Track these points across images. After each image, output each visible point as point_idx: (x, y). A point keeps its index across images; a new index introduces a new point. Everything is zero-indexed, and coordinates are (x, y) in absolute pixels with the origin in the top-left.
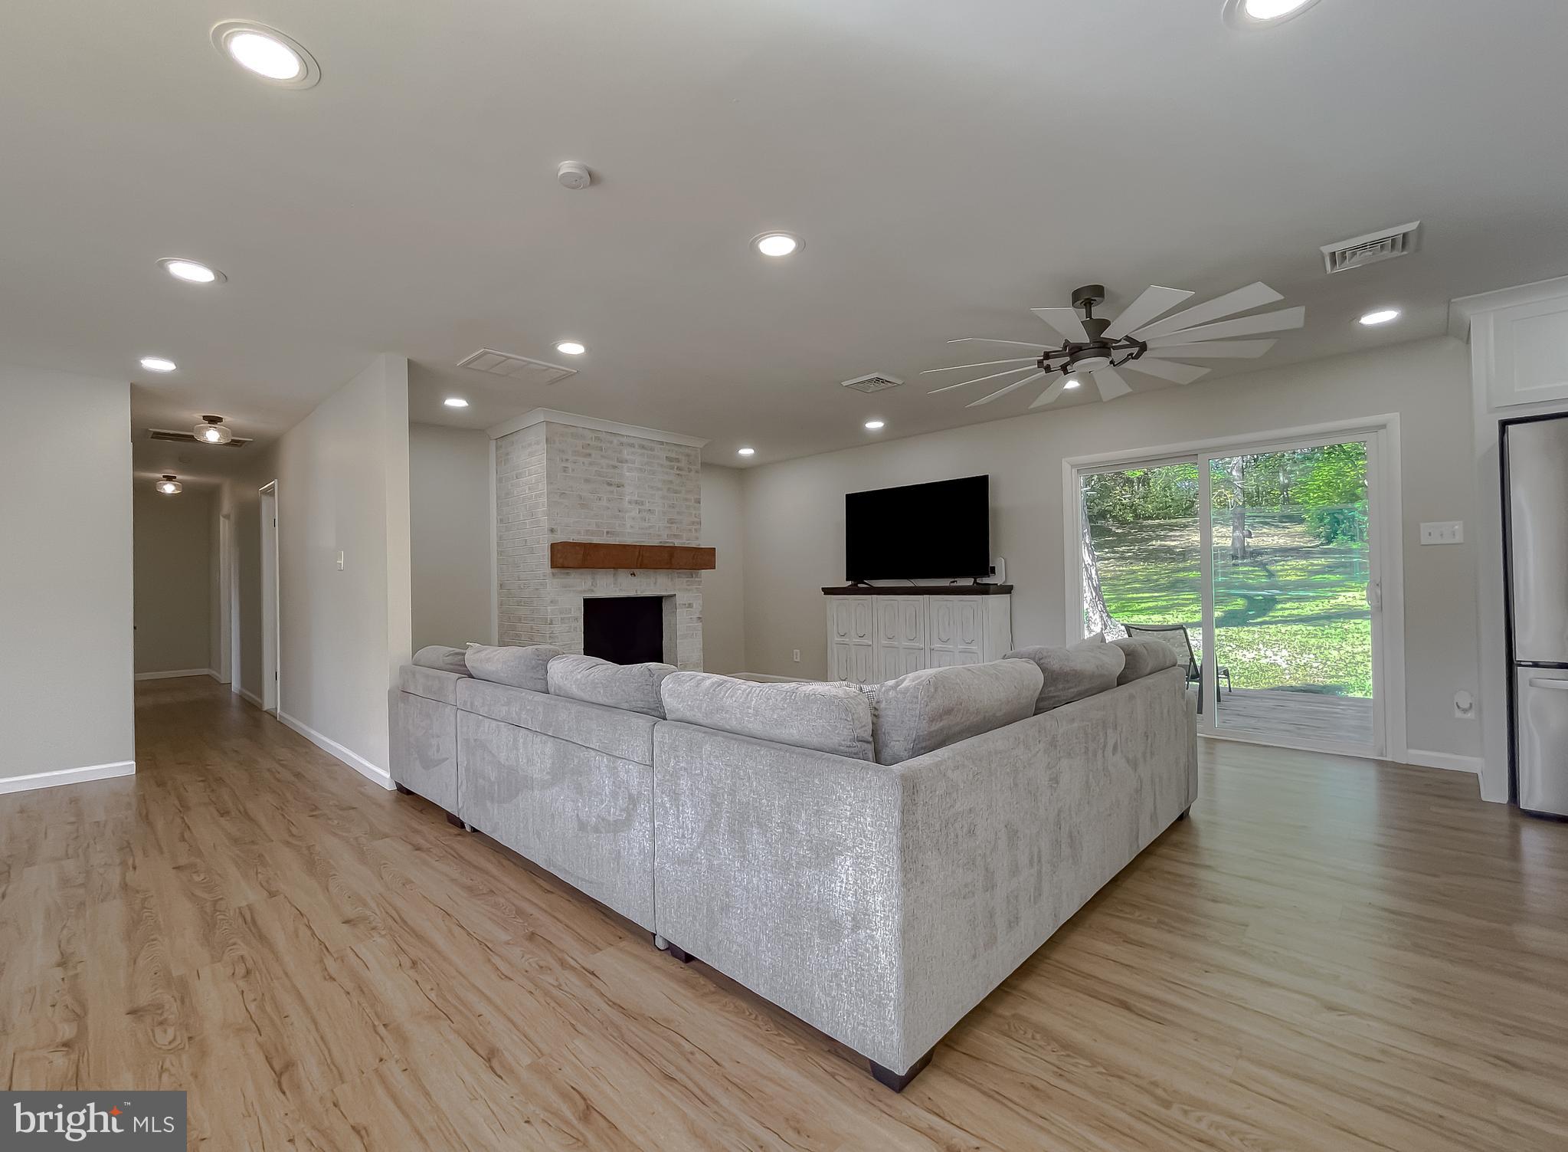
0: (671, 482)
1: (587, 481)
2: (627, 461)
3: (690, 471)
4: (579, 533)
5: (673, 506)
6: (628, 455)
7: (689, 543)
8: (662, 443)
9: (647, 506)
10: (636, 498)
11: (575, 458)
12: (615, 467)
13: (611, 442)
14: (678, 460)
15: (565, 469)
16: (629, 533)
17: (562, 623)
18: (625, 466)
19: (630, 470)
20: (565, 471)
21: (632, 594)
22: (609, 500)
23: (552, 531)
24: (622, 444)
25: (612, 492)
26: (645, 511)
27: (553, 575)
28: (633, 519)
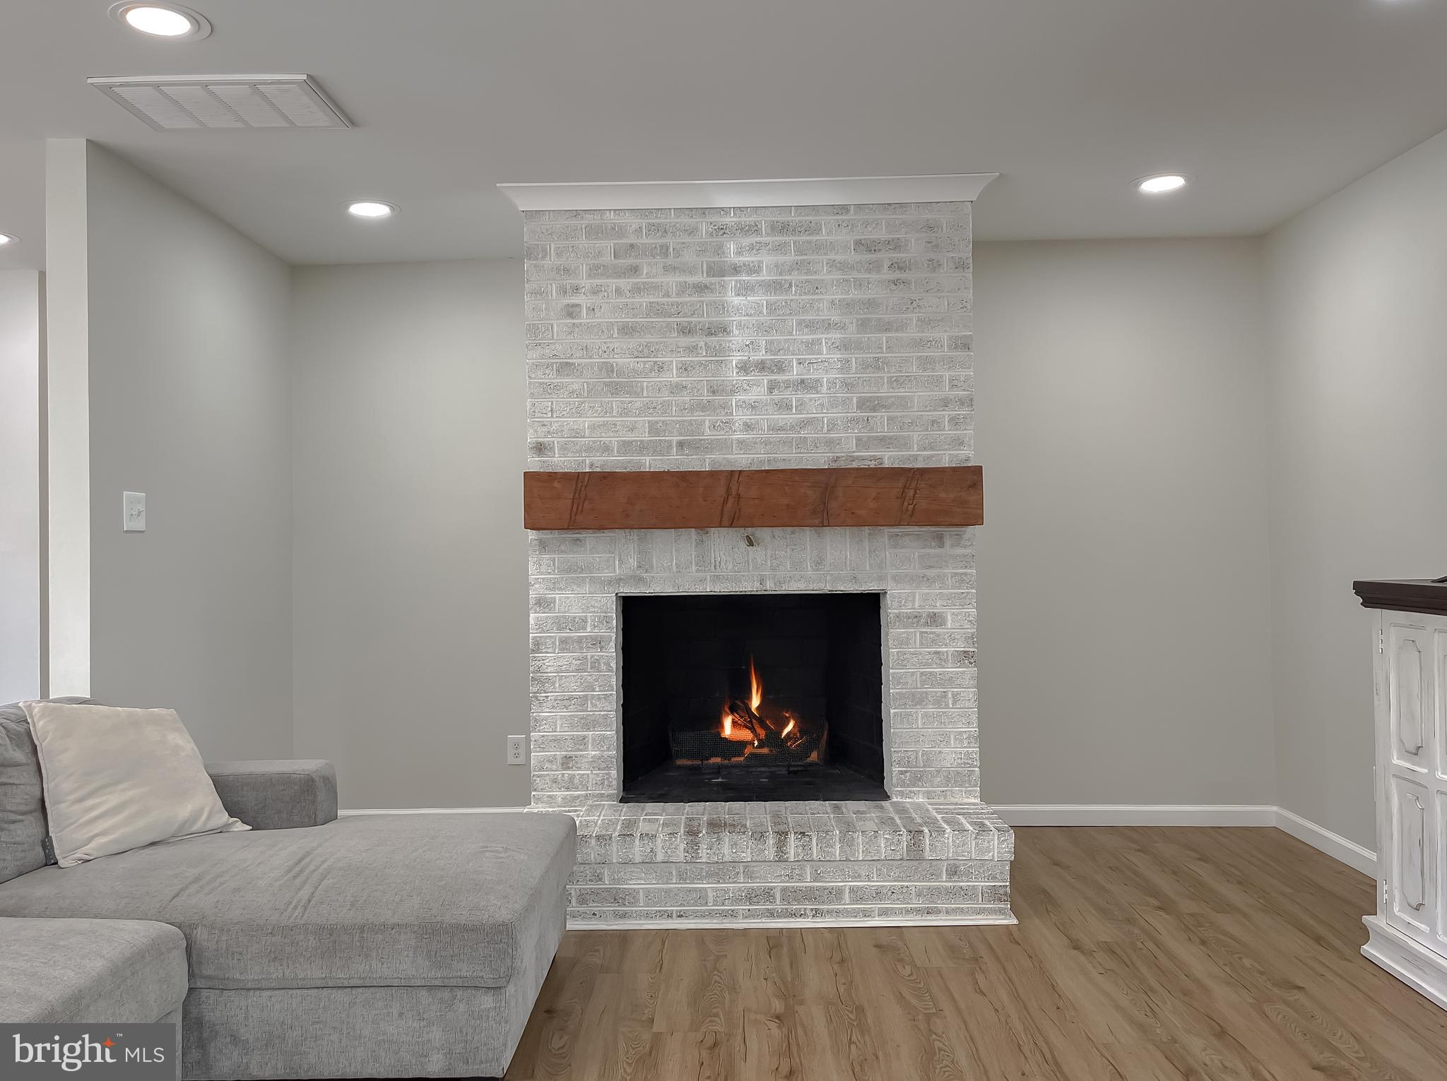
0: (871, 304)
1: (627, 330)
2: (736, 270)
3: (934, 266)
4: (606, 449)
5: (877, 365)
6: (739, 253)
7: (929, 457)
8: (844, 209)
9: (795, 373)
10: (761, 355)
11: (598, 281)
12: (701, 288)
13: (692, 232)
14: (896, 245)
15: (571, 311)
16: (740, 442)
17: (562, 650)
18: (731, 281)
19: (744, 289)
20: (570, 315)
21: (748, 586)
22: (684, 368)
23: (540, 448)
24: (722, 230)
25: (692, 349)
26: (788, 384)
27: (543, 546)
28: (753, 407)
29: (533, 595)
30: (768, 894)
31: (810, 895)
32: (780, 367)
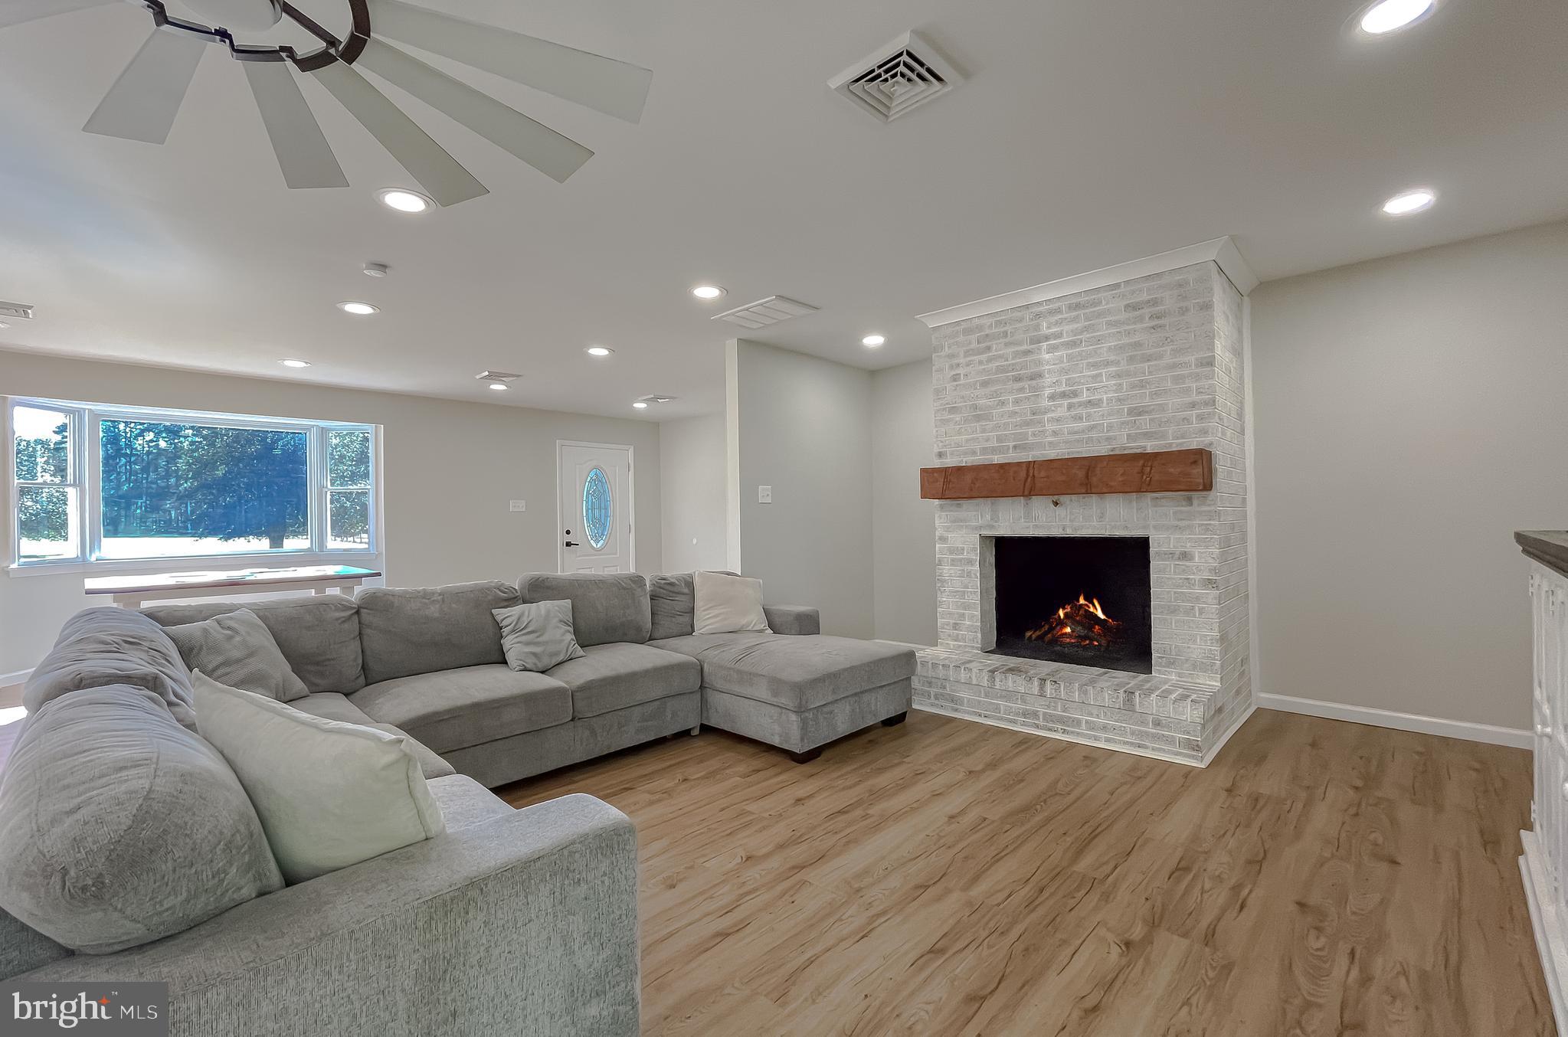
0: (1137, 345)
1: (985, 384)
2: (1047, 338)
3: (1184, 311)
4: (974, 453)
5: (1142, 385)
6: (1048, 328)
7: (1181, 444)
8: (1117, 286)
9: (1085, 396)
10: (1063, 388)
11: (969, 359)
12: (1027, 353)
13: (1021, 320)
14: (1154, 302)
15: (955, 378)
16: (1050, 443)
17: (952, 565)
18: (1044, 345)
19: (1052, 349)
20: (955, 380)
21: (1056, 532)
22: (1017, 402)
23: (940, 455)
24: (1038, 315)
25: (1022, 390)
26: (1080, 404)
27: (942, 507)
28: (1058, 420)
29: (937, 534)
30: (1035, 714)
31: (1061, 720)
32: (1075, 394)
